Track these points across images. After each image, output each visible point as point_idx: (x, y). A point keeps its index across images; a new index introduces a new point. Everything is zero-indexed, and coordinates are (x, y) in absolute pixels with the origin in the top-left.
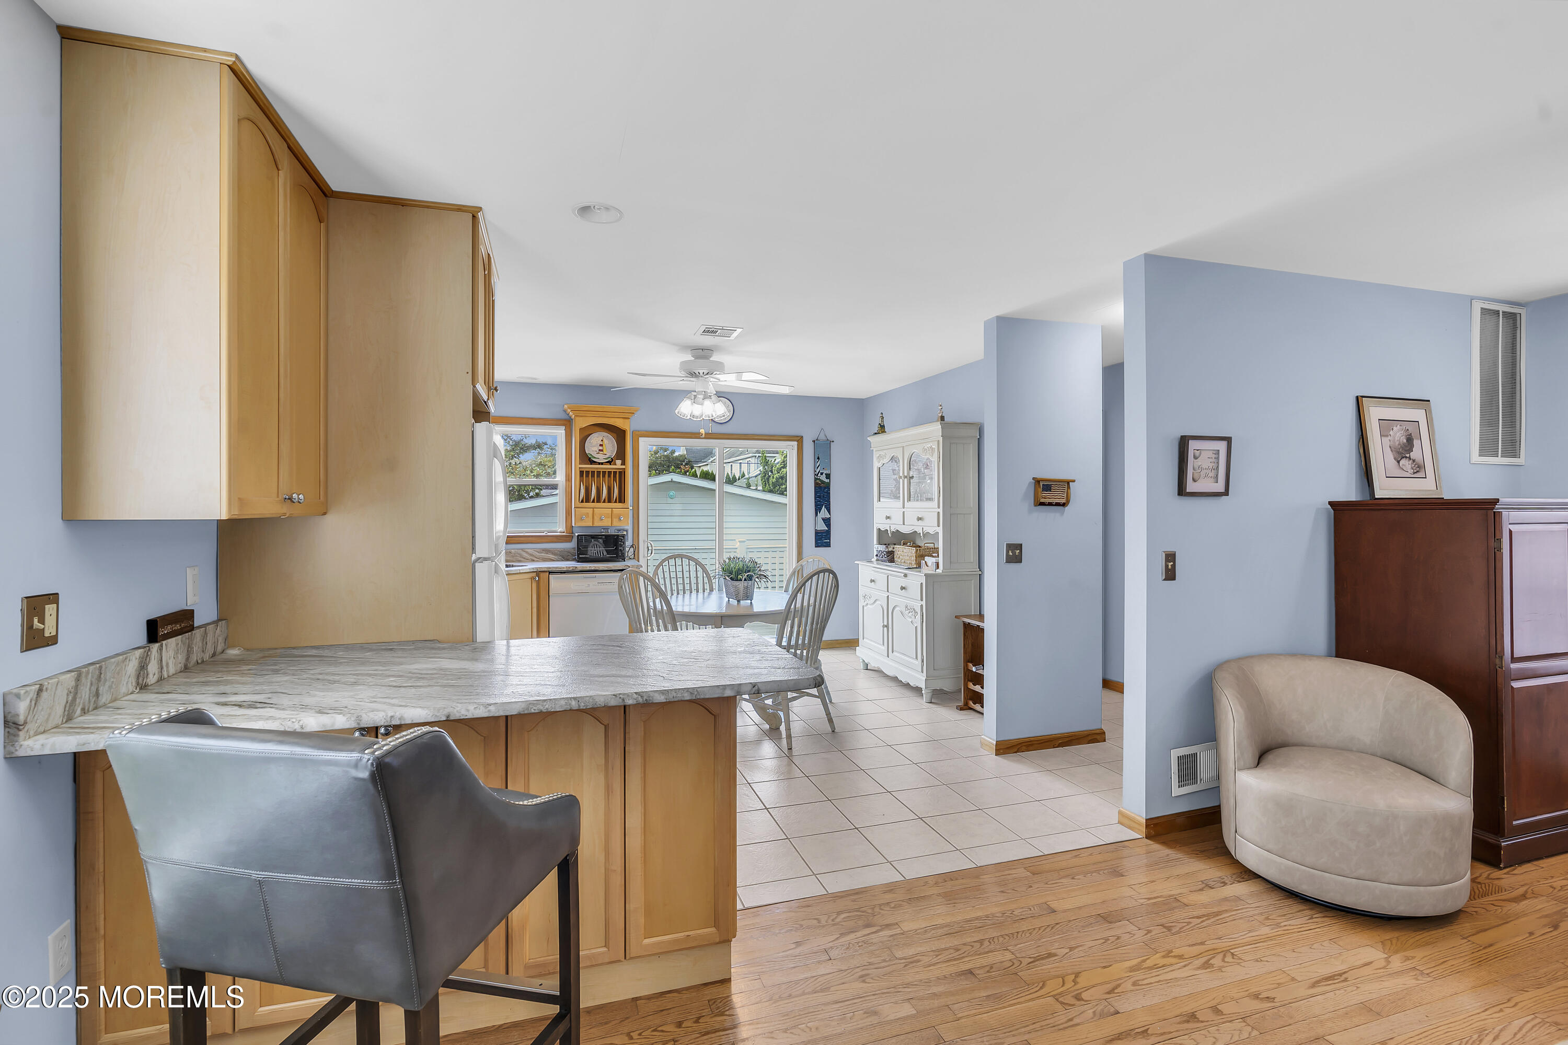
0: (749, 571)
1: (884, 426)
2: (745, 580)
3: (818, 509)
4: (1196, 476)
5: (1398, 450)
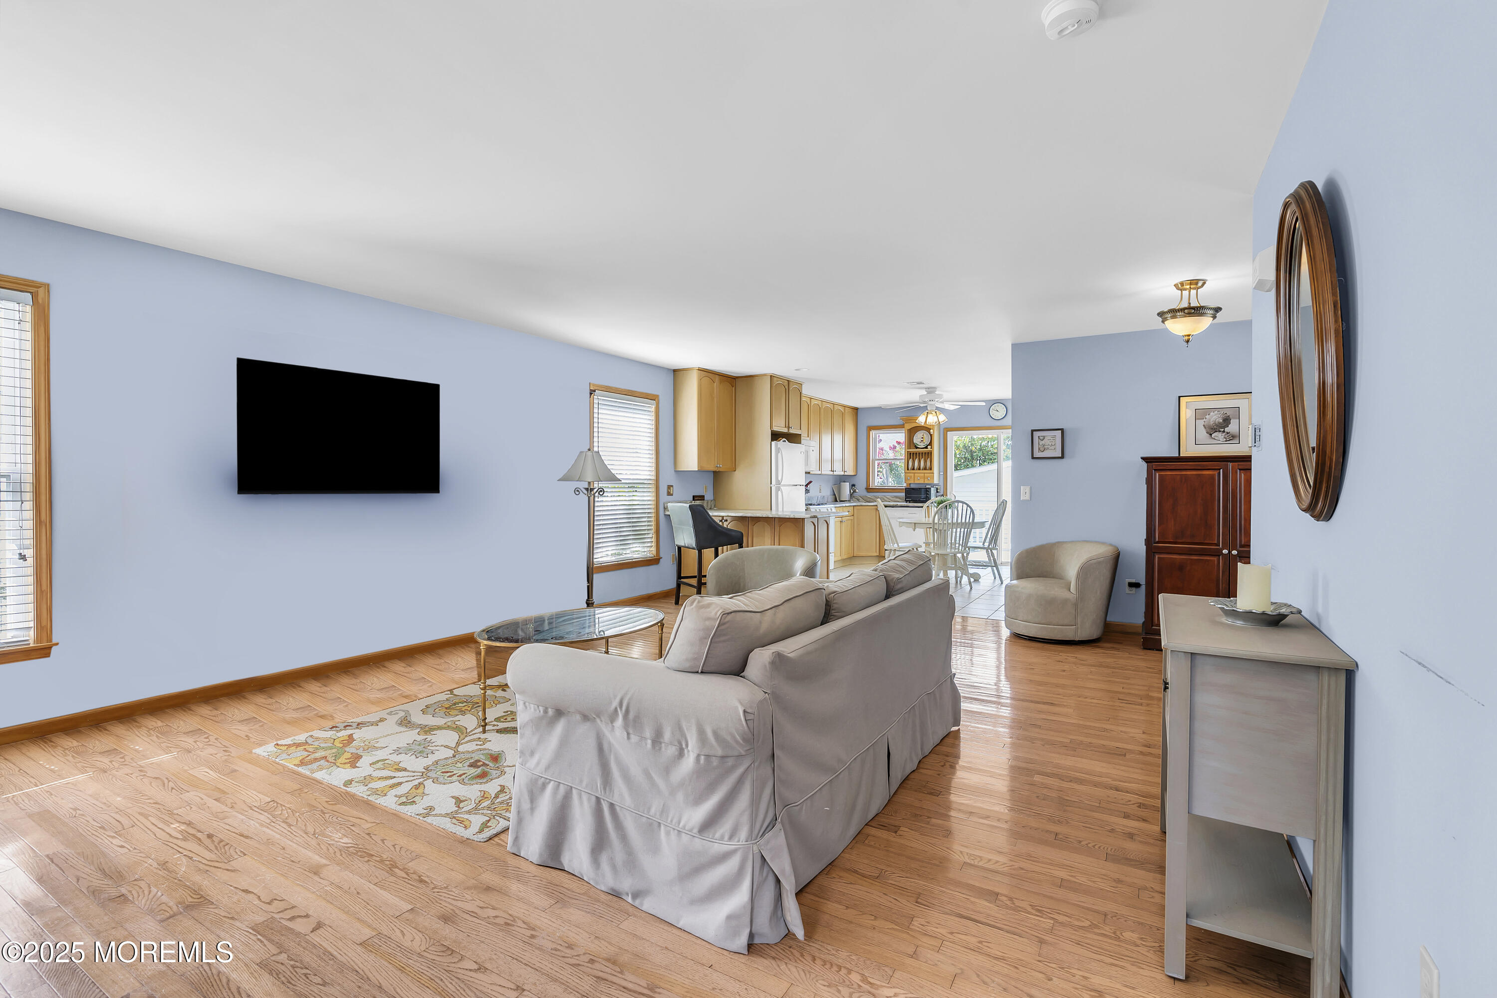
4: (1042, 449)
5: (1212, 427)
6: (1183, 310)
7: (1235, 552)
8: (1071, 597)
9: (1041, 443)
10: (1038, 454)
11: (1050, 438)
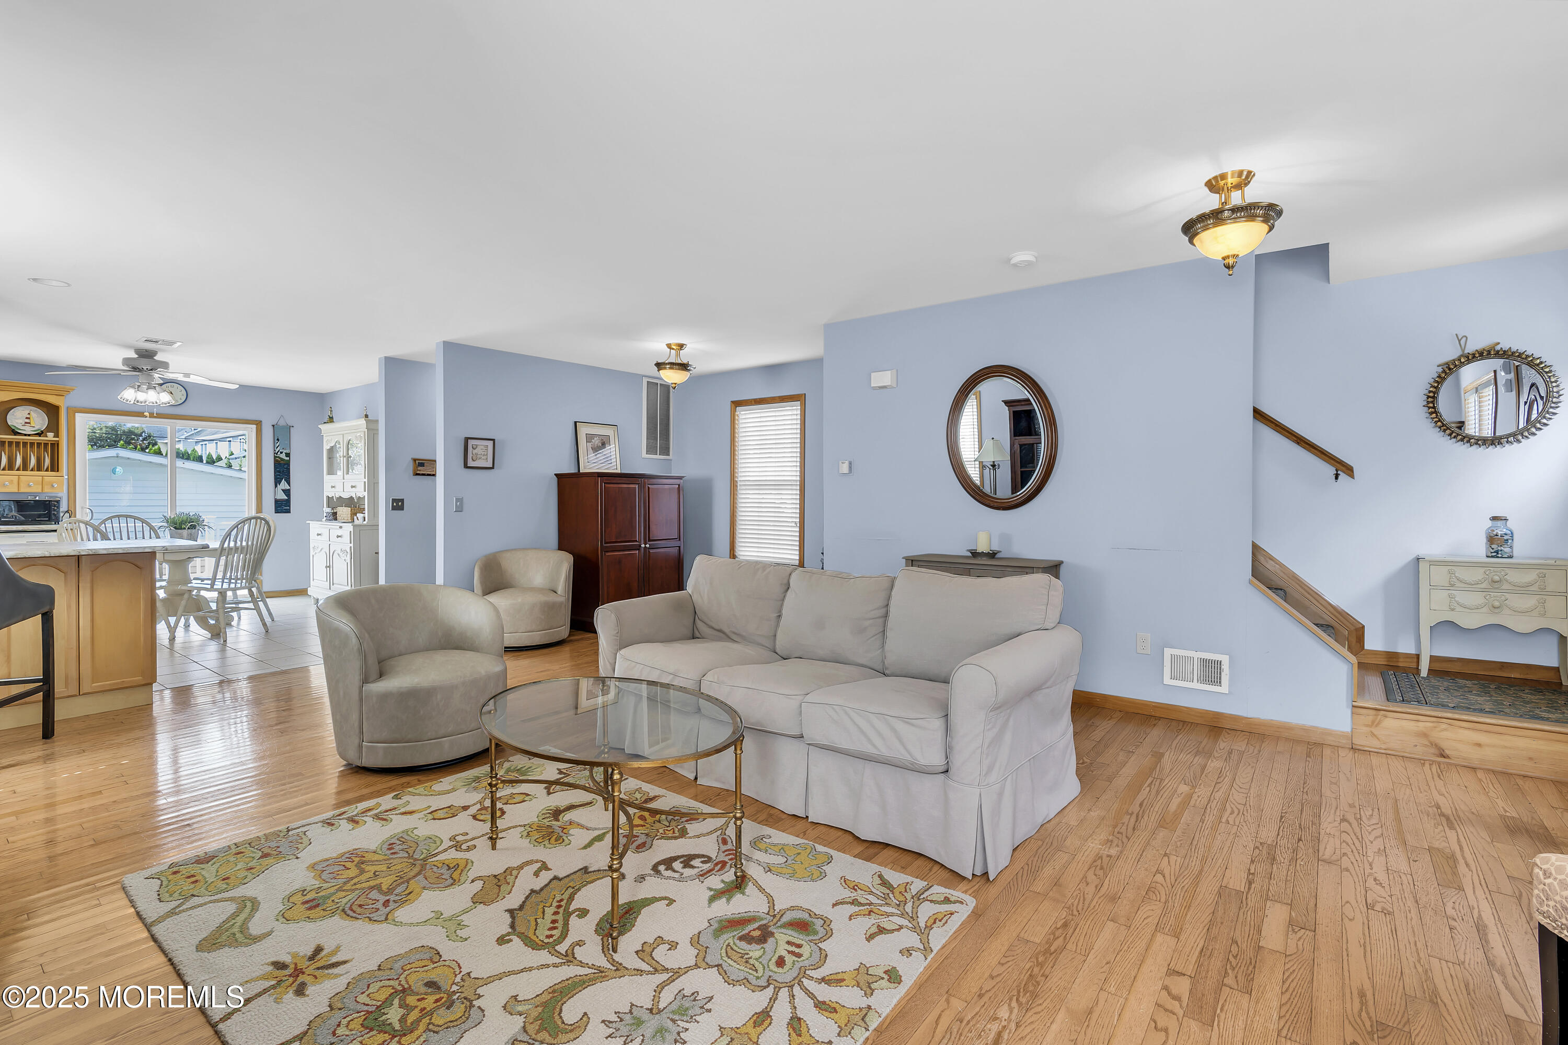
0: (193, 522)
1: (332, 418)
2: (189, 528)
3: (277, 482)
4: (474, 458)
5: (596, 449)
6: (671, 363)
7: (648, 546)
8: (562, 599)
9: (475, 451)
10: (471, 463)
11: (482, 447)
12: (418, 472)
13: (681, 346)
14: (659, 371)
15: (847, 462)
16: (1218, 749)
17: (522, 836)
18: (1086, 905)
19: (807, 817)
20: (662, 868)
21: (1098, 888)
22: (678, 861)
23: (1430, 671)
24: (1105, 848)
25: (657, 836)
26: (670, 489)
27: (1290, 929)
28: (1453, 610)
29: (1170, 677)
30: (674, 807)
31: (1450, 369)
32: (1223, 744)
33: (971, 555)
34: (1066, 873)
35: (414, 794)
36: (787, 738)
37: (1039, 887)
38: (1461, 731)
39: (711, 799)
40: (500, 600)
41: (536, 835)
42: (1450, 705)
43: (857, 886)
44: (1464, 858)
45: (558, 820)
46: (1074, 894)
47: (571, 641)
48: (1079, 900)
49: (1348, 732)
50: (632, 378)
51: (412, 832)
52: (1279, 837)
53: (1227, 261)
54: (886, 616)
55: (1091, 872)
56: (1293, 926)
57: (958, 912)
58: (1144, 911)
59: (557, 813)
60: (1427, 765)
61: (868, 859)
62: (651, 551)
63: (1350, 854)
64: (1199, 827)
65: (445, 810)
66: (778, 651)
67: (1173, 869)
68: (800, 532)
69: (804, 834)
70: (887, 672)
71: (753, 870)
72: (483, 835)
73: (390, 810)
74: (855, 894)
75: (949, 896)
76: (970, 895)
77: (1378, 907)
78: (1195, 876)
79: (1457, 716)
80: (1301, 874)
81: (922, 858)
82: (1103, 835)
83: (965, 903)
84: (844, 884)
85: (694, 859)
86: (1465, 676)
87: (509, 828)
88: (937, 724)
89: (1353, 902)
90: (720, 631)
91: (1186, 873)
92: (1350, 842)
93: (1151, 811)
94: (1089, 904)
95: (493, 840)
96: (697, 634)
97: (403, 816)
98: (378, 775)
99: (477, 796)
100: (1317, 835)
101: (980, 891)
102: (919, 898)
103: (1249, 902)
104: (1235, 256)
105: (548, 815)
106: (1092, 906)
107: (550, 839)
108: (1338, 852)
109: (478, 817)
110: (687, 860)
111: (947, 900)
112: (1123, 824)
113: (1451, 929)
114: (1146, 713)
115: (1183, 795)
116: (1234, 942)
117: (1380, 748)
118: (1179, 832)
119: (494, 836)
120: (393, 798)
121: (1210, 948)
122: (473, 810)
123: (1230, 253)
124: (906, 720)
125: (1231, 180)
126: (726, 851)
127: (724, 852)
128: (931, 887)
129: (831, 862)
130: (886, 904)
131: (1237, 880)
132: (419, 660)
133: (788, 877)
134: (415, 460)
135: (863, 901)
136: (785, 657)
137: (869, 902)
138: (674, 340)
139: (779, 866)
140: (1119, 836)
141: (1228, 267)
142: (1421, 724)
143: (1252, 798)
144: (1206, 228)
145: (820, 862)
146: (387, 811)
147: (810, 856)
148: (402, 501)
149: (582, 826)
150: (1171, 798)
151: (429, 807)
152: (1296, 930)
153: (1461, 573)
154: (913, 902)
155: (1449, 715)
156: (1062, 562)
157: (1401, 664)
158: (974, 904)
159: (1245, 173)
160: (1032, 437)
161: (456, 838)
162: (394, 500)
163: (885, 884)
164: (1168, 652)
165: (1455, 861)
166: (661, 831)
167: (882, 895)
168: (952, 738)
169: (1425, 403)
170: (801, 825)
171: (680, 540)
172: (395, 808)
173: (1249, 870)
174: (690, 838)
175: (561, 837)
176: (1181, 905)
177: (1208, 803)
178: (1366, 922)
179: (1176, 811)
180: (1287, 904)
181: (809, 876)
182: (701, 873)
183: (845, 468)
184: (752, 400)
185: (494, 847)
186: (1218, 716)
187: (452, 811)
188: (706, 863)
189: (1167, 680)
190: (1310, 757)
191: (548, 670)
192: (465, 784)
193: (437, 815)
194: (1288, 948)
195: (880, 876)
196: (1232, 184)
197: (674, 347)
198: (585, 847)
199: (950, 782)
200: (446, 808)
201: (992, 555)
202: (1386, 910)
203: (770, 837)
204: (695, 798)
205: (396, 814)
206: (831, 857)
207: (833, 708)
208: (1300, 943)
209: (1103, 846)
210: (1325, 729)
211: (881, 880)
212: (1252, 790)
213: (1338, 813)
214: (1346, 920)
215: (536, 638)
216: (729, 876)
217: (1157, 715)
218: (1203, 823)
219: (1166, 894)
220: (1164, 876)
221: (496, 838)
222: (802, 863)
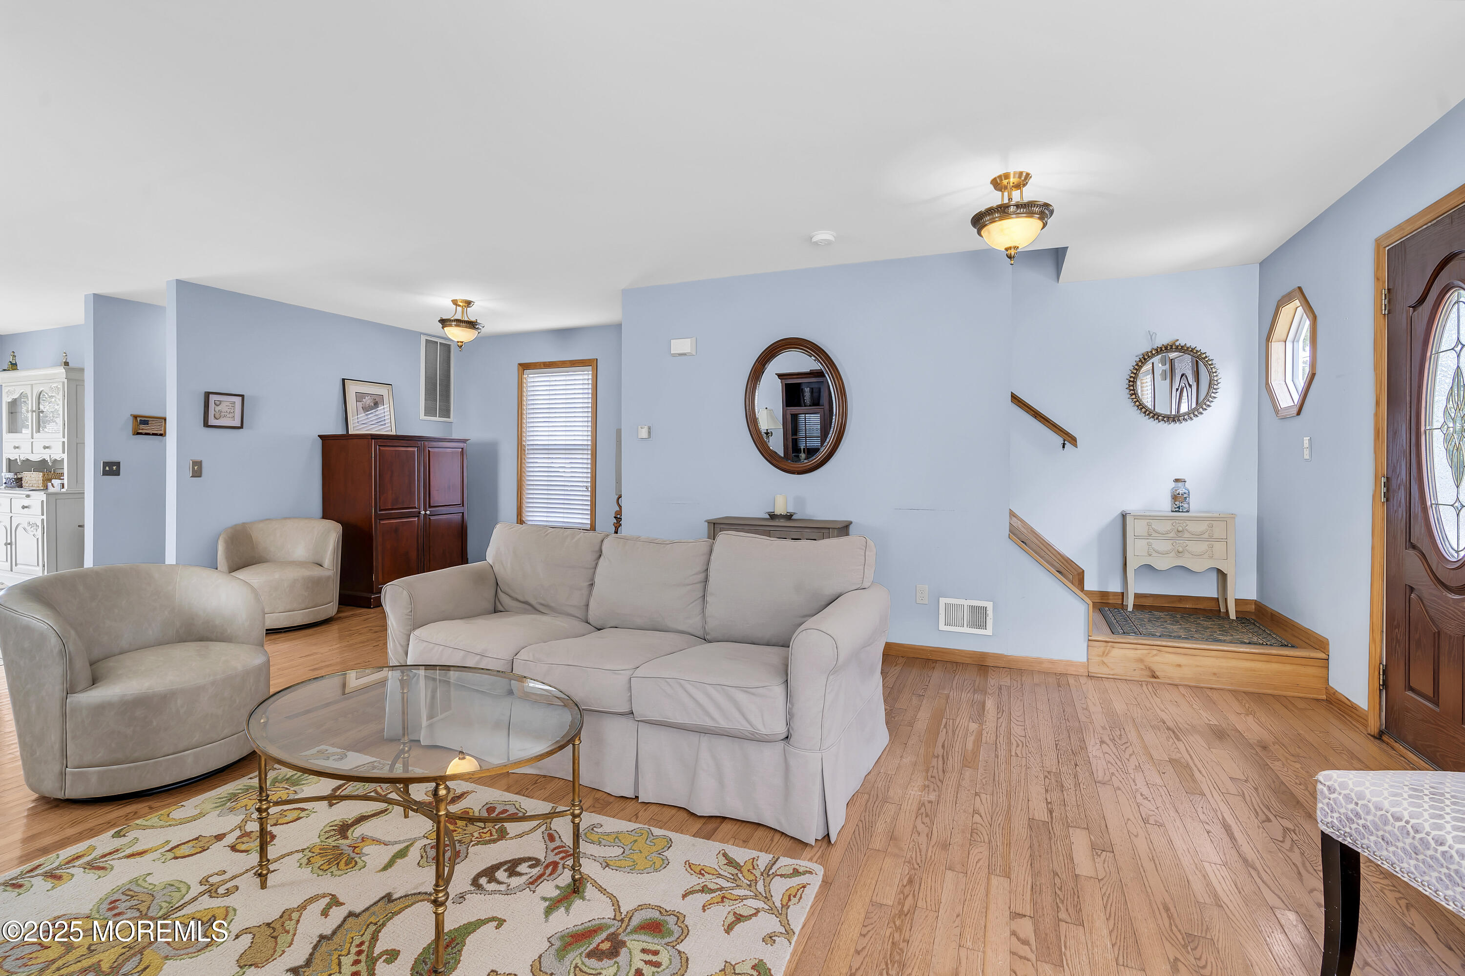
1: (15, 365)
4: (217, 416)
5: (366, 409)
6: (457, 321)
7: (428, 512)
8: (330, 573)
9: (218, 408)
10: (212, 421)
11: (228, 404)
12: (140, 431)
13: (469, 303)
14: (443, 328)
15: (646, 428)
16: (991, 687)
17: (301, 864)
18: (924, 857)
19: (637, 797)
20: (483, 881)
21: (929, 836)
22: (502, 869)
23: (1135, 606)
24: (925, 794)
25: (472, 841)
26: (452, 452)
27: (1094, 853)
28: (1150, 555)
29: (944, 624)
30: (487, 804)
31: (1145, 359)
32: (993, 681)
33: (769, 517)
34: (897, 825)
35: (145, 828)
36: (615, 716)
37: (878, 843)
38: (1167, 655)
39: (527, 789)
40: (253, 576)
41: (319, 861)
42: (1157, 634)
43: (703, 870)
44: (1196, 766)
45: (347, 838)
46: (910, 847)
47: (340, 618)
48: (916, 852)
49: (1084, 663)
50: (411, 335)
51: (144, 880)
52: (1060, 764)
53: (1009, 252)
54: (706, 580)
55: (919, 821)
56: (1096, 849)
57: (810, 884)
58: (974, 855)
59: (343, 829)
60: (1144, 686)
61: (708, 837)
62: (432, 518)
63: (1116, 773)
64: (996, 762)
65: (191, 844)
66: (591, 621)
67: (986, 807)
68: (591, 496)
69: (635, 818)
70: (707, 637)
71: (589, 868)
72: (247, 871)
73: (110, 853)
74: (703, 880)
75: (797, 867)
76: (816, 862)
77: (1152, 821)
78: (1005, 812)
79: (1164, 643)
80: (1087, 798)
81: (761, 828)
82: (919, 781)
83: (814, 872)
84: (689, 869)
85: (520, 864)
86: (1161, 609)
87: (283, 857)
88: (778, 691)
89: (1132, 818)
90: (526, 603)
91: (998, 809)
92: (1113, 762)
93: (953, 751)
94: (926, 855)
95: (263, 878)
96: (500, 608)
97: (129, 859)
98: (90, 808)
99: (234, 820)
100: (1088, 759)
101: (824, 856)
102: (768, 874)
103: (1055, 832)
104: (1016, 248)
105: (332, 833)
106: (929, 857)
107: (338, 864)
108: (1107, 773)
109: (238, 847)
110: (512, 867)
111: (796, 873)
112: (933, 767)
113: (1208, 832)
114: (924, 657)
115: (975, 733)
116: (1056, 874)
117: (1109, 674)
118: (981, 770)
119: (265, 872)
120: (113, 837)
121: (1038, 883)
122: (230, 839)
123: (1012, 245)
124: (744, 690)
125: (1012, 180)
126: (555, 849)
127: (552, 851)
128: (777, 859)
129: (671, 846)
130: (738, 886)
131: (1041, 814)
132: (151, 658)
133: (628, 870)
134: (135, 417)
135: (712, 886)
136: (599, 627)
137: (719, 887)
138: (461, 296)
139: (616, 858)
140: (933, 779)
141: (1010, 257)
142: (1139, 652)
143: (1029, 729)
144: (993, 221)
145: (660, 847)
146: (105, 856)
147: (648, 842)
148: (118, 464)
149: (378, 842)
150: (965, 737)
151: (168, 842)
152: (1099, 854)
153: (1156, 525)
154: (764, 879)
155: (1159, 643)
156: (851, 523)
157: (1110, 602)
158: (822, 873)
159: (1024, 174)
160: (802, 408)
161: (210, 880)
162: (106, 464)
163: (732, 863)
164: (943, 601)
165: (1191, 769)
166: (476, 834)
167: (730, 876)
168: (793, 705)
169: (1127, 386)
170: (631, 806)
171: (463, 506)
172: (118, 850)
173: (1046, 799)
174: (511, 838)
175: (353, 858)
176: (1003, 843)
177: (996, 739)
178: (1148, 837)
179: (973, 749)
180: (1084, 828)
181: (651, 866)
182: (531, 880)
183: (644, 433)
184: (541, 363)
185: (263, 886)
186: (983, 656)
187: (201, 844)
188: (535, 867)
189: (942, 627)
190: (1061, 687)
191: (316, 653)
192: (218, 805)
193: (179, 852)
194: (1098, 872)
195: (725, 855)
196: (1013, 183)
197: (461, 304)
198: (385, 868)
199: (791, 749)
200: (193, 840)
201: (789, 517)
202: (1158, 822)
203: (602, 826)
204: (508, 790)
205: (119, 859)
206: (671, 840)
207: (667, 682)
208: (1106, 865)
209: (922, 792)
210: (1068, 661)
211: (727, 859)
212: (1027, 722)
213: (1096, 737)
214: (1132, 837)
215: (299, 618)
216: (565, 878)
217: (934, 658)
218: (998, 758)
219: (987, 834)
220: (981, 816)
221: (267, 874)
222: (641, 852)
